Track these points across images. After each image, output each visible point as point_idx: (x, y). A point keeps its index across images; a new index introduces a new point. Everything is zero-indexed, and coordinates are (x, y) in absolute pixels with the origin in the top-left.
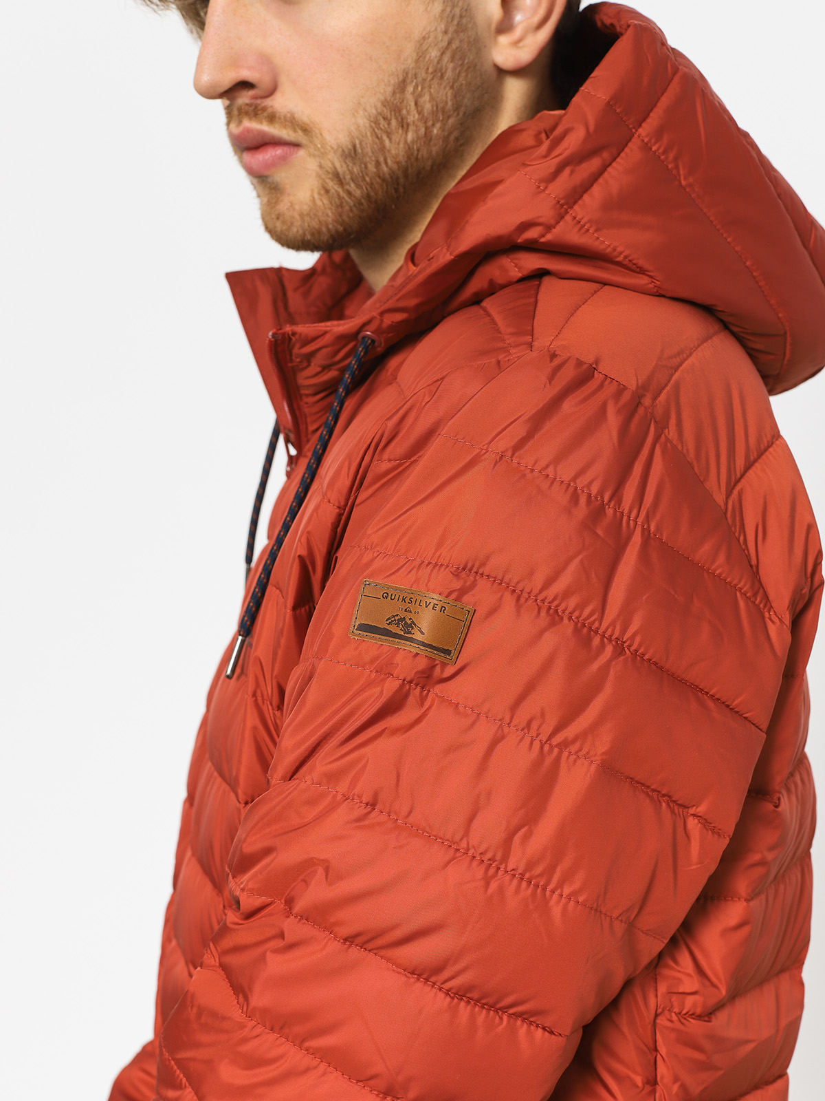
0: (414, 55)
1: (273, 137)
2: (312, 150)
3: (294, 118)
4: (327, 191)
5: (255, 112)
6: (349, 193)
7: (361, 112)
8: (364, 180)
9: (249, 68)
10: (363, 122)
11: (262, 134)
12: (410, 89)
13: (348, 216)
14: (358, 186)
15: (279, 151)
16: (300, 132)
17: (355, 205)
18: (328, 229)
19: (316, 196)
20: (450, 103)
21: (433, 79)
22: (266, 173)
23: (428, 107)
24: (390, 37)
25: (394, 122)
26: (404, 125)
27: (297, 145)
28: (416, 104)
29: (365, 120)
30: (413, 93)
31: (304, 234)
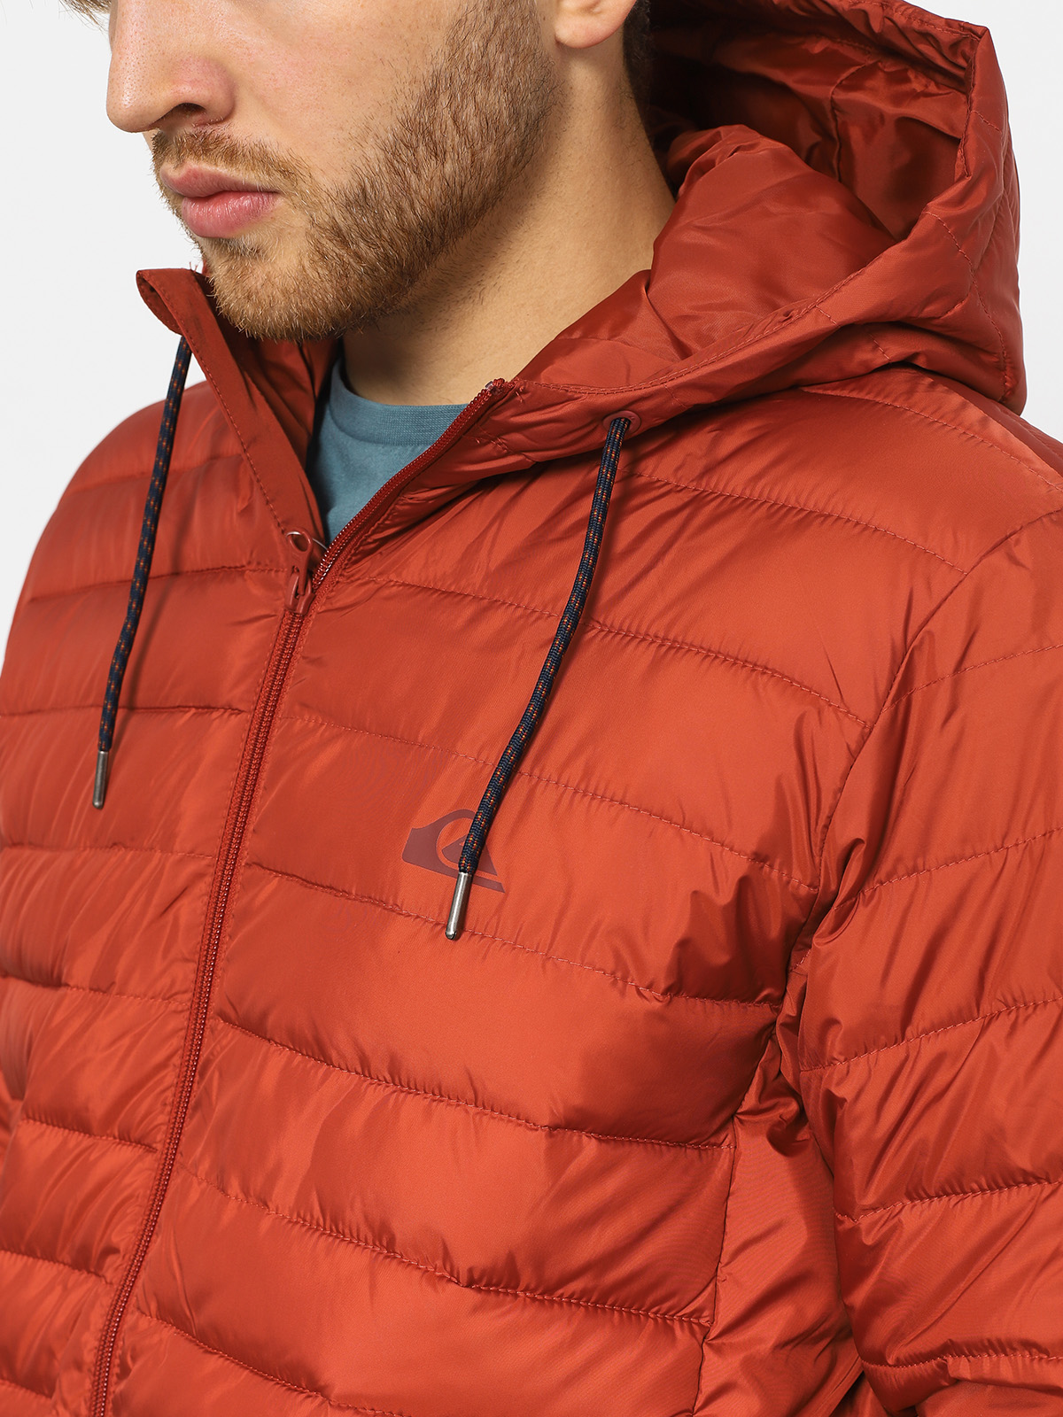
0: (447, 49)
1: (236, 183)
2: (296, 200)
3: (266, 154)
4: (323, 256)
5: (205, 147)
6: (358, 257)
7: (371, 141)
8: (381, 237)
9: (193, 83)
10: (373, 153)
11: (218, 179)
12: (444, 100)
13: (357, 290)
14: (369, 244)
15: (246, 202)
16: (278, 175)
17: (366, 273)
18: (326, 309)
19: (307, 264)
20: (505, 114)
21: (477, 81)
22: (228, 235)
23: (473, 124)
24: (410, 26)
25: (422, 148)
26: (438, 153)
27: (273, 193)
28: (455, 122)
29: (379, 152)
30: (450, 105)
31: (291, 319)
